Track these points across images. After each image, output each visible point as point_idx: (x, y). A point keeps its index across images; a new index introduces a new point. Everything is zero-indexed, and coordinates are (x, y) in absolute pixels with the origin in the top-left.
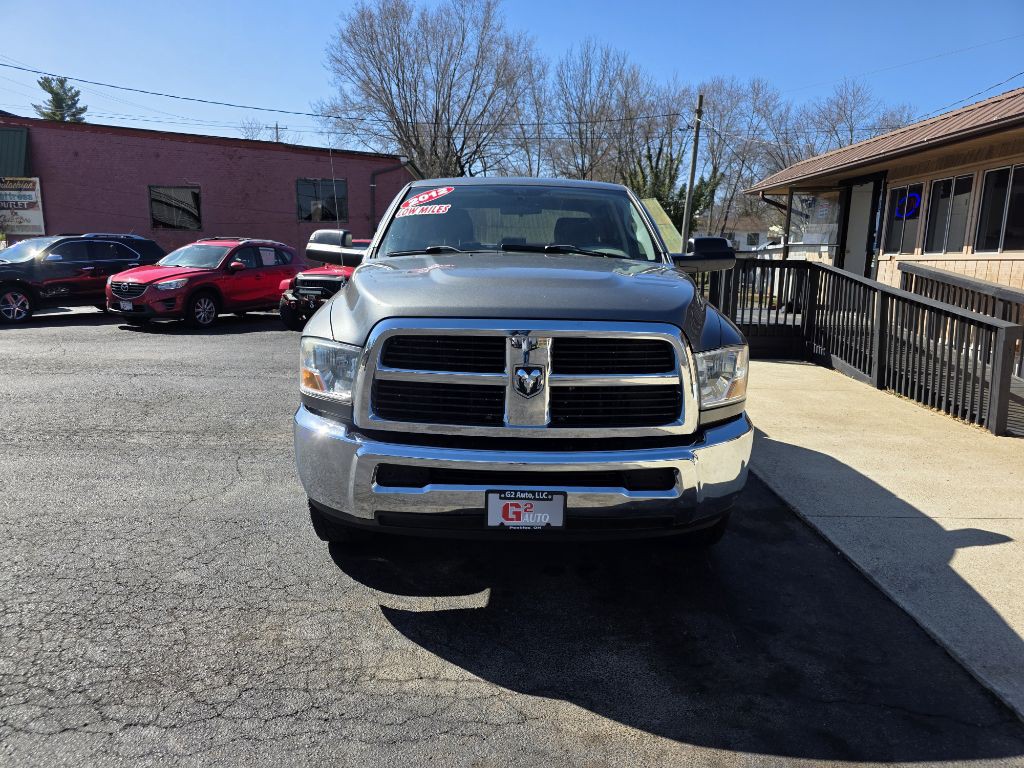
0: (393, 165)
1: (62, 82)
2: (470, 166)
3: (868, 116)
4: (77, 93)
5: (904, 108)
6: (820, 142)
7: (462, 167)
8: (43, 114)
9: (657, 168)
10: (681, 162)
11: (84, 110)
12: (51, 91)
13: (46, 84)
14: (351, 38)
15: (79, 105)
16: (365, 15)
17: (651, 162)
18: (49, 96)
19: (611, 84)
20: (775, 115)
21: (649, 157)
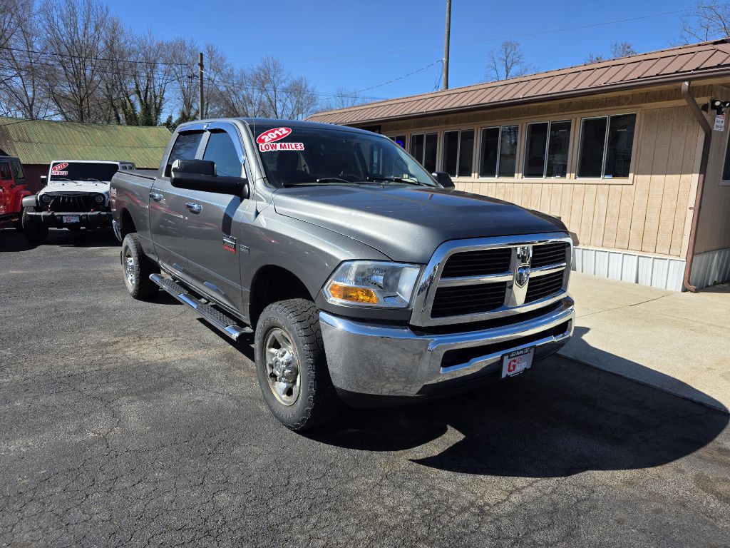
3: (284, 81)
5: (302, 79)
6: (256, 95)
9: (145, 101)
10: (162, 98)
17: (140, 96)
19: (97, 29)
20: (225, 71)
21: (138, 92)
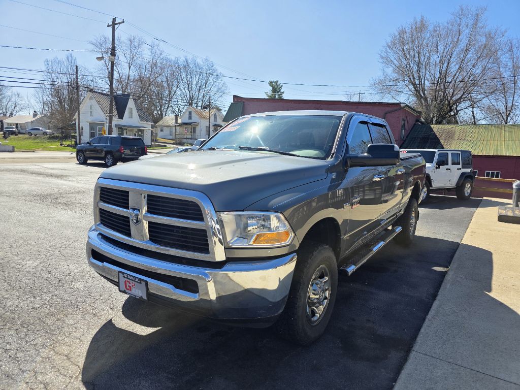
0: (396, 108)
1: (277, 82)
2: (457, 106)
4: (282, 86)
7: (450, 107)
8: (269, 96)
11: (283, 93)
12: (272, 86)
13: (271, 83)
14: (392, 46)
15: (281, 91)
16: (402, 33)
18: (271, 88)
